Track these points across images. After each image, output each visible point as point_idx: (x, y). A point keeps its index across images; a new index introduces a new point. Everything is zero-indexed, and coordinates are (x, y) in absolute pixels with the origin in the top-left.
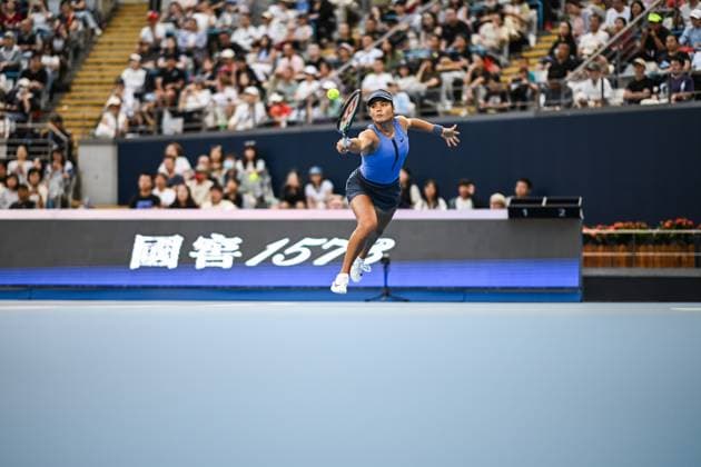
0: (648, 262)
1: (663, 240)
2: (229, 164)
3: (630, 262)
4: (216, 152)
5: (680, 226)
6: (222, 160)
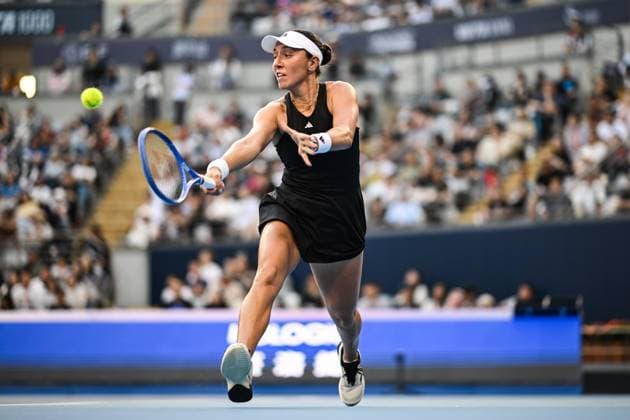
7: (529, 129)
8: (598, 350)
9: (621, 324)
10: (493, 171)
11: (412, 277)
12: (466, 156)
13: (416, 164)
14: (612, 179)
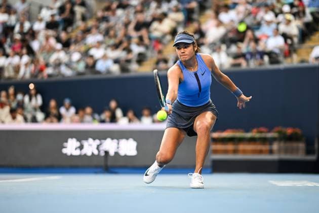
0: (244, 152)
1: (252, 140)
2: (20, 97)
3: (235, 152)
4: (11, 90)
5: (261, 132)
6: (15, 94)
7: (180, 17)
8: (219, 147)
9: (233, 132)
10: (159, 41)
11: (113, 104)
12: (143, 32)
13: (115, 36)
14: (228, 47)
